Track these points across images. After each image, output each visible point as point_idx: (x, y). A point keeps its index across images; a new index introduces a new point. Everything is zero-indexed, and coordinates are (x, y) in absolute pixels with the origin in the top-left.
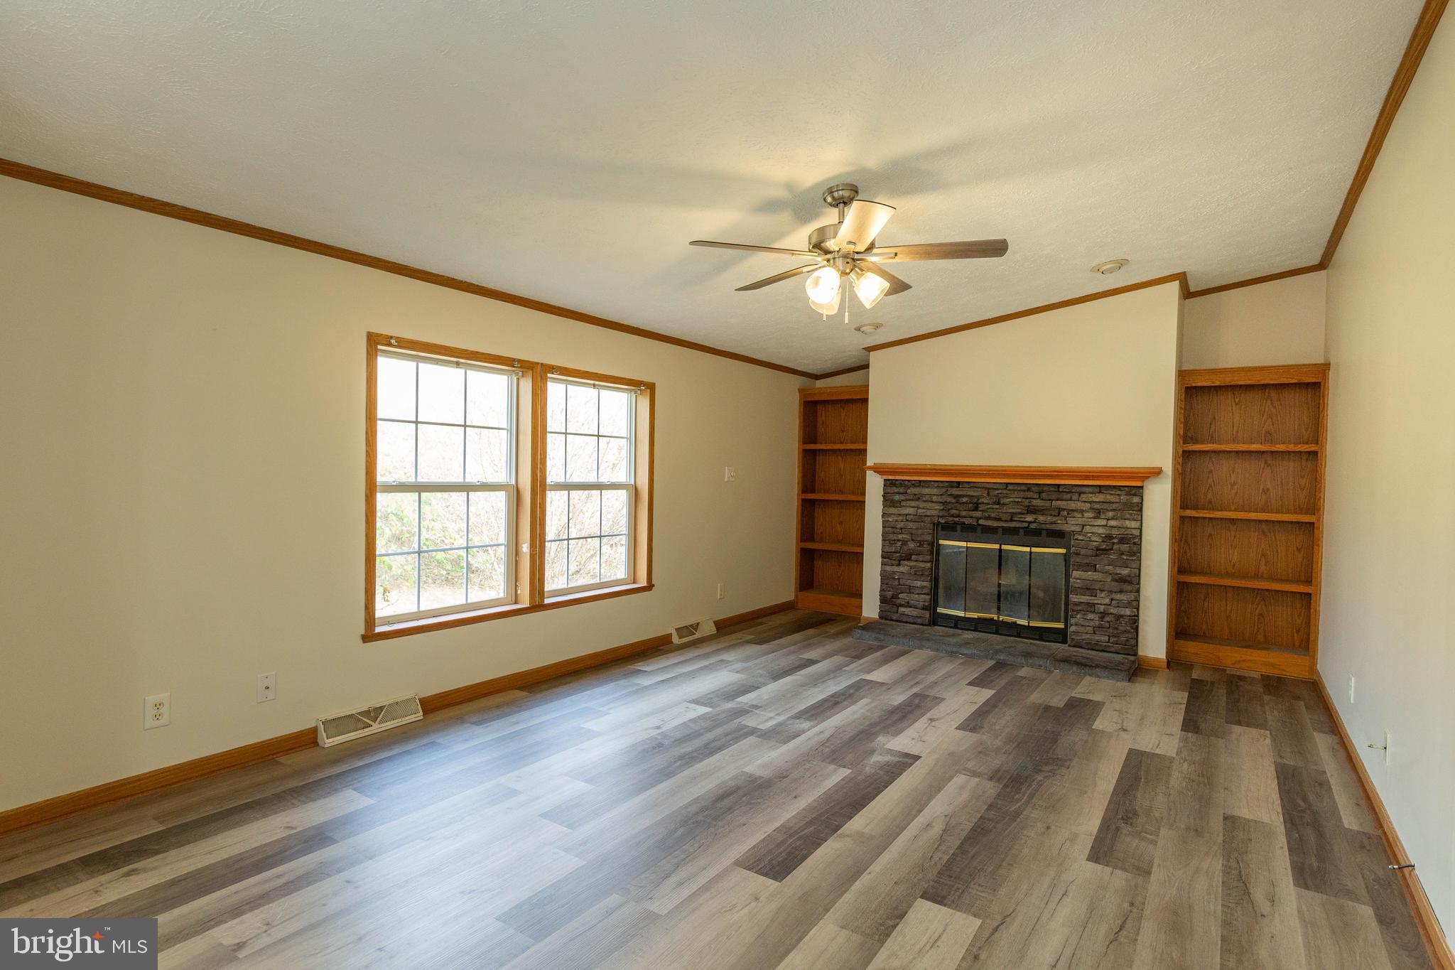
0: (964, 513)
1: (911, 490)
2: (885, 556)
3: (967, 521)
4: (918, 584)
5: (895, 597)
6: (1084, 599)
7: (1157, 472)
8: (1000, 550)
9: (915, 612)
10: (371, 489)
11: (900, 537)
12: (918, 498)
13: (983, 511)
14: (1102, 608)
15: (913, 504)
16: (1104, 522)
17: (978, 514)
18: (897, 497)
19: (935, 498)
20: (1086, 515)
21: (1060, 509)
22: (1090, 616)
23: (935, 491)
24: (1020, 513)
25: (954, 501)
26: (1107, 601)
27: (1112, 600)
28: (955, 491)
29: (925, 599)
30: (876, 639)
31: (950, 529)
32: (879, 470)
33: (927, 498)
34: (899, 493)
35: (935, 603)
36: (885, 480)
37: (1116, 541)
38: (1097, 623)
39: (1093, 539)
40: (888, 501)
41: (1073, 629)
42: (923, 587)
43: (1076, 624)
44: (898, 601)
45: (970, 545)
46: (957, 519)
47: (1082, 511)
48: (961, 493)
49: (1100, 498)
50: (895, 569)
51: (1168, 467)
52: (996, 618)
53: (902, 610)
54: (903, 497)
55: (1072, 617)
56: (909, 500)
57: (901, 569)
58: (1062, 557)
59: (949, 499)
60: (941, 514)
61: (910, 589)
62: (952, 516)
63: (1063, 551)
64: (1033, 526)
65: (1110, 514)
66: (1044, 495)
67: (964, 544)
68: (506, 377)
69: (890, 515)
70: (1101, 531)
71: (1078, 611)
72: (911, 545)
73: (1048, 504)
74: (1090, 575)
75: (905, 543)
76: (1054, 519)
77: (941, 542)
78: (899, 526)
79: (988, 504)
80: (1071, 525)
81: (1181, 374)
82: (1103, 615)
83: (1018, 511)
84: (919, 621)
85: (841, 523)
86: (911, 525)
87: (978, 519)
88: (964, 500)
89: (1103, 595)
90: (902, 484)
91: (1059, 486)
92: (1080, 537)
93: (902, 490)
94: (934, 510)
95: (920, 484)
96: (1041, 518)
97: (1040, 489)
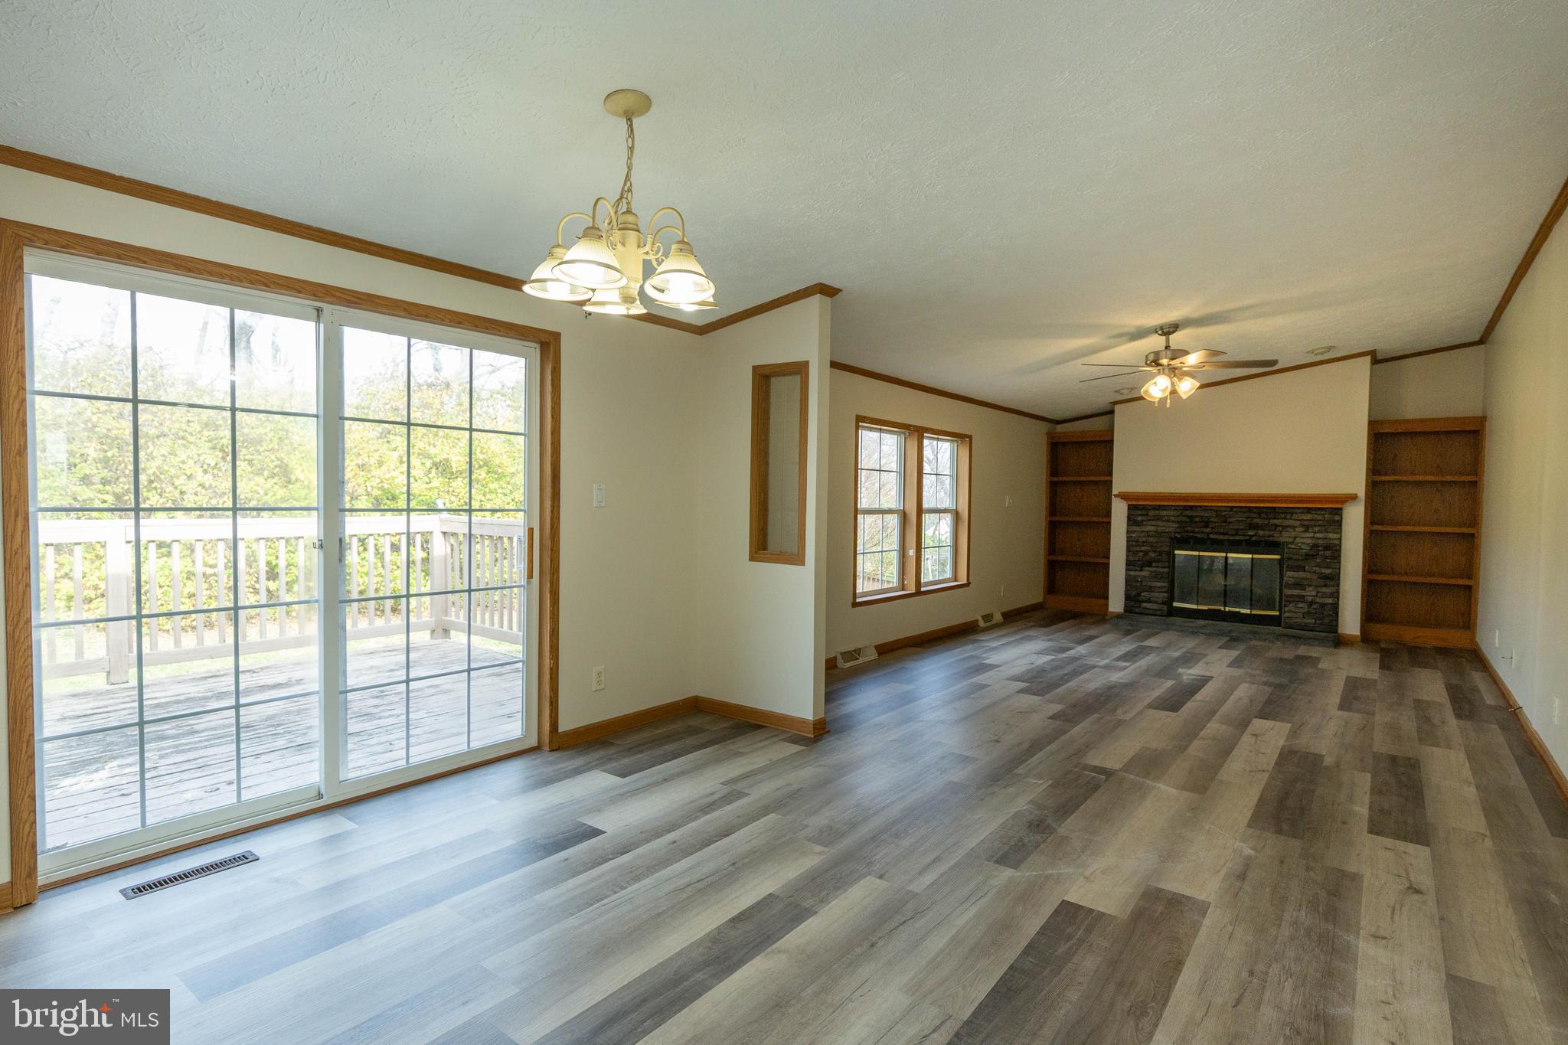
0: (1197, 530)
1: (1151, 513)
2: (1129, 564)
3: (1199, 536)
4: (1159, 584)
5: (1139, 595)
6: (1295, 592)
7: (1353, 498)
8: (1226, 557)
9: (1155, 607)
10: (856, 512)
11: (1143, 548)
12: (1158, 518)
13: (1212, 528)
14: (1310, 599)
15: (1153, 523)
16: (1312, 535)
17: (1208, 530)
18: (1140, 518)
19: (1172, 518)
20: (1297, 529)
21: (1276, 526)
22: (1301, 605)
23: (1172, 513)
24: (1243, 529)
25: (1188, 520)
26: (1314, 593)
27: (1318, 592)
28: (1189, 513)
29: (1162, 596)
30: (1131, 625)
31: (1184, 543)
32: (1124, 496)
33: (1166, 518)
34: (1141, 515)
35: (1172, 599)
36: (1129, 505)
37: (1321, 548)
38: (1306, 610)
39: (1303, 547)
40: (1132, 521)
41: (1287, 615)
42: (1162, 587)
43: (1289, 612)
44: (1141, 598)
45: (1202, 553)
46: (1191, 534)
47: (1294, 527)
48: (1195, 514)
49: (1309, 517)
50: (1138, 573)
51: (1361, 493)
52: (1223, 609)
53: (1144, 605)
54: (1145, 518)
55: (1286, 606)
56: (1150, 520)
57: (1143, 573)
58: (1276, 563)
59: (1184, 519)
60: (1178, 530)
61: (1151, 589)
62: (1187, 532)
63: (1277, 557)
64: (1254, 539)
65: (1317, 529)
66: (1263, 515)
67: (1196, 553)
68: (896, 436)
69: (1134, 532)
70: (1309, 541)
71: (1290, 602)
72: (1152, 555)
73: (1266, 522)
74: (1301, 574)
75: (1146, 553)
76: (1272, 533)
77: (1177, 552)
78: (1141, 540)
79: (1215, 522)
80: (1285, 537)
81: (1372, 424)
82: (1311, 604)
83: (1241, 527)
84: (1158, 613)
85: (1079, 540)
86: (1152, 539)
87: (1208, 534)
88: (1197, 519)
89: (1311, 588)
90: (1144, 507)
91: (1275, 508)
92: (1293, 546)
93: (1144, 512)
94: (1171, 528)
95: (1159, 508)
96: (1261, 533)
97: (1260, 511)
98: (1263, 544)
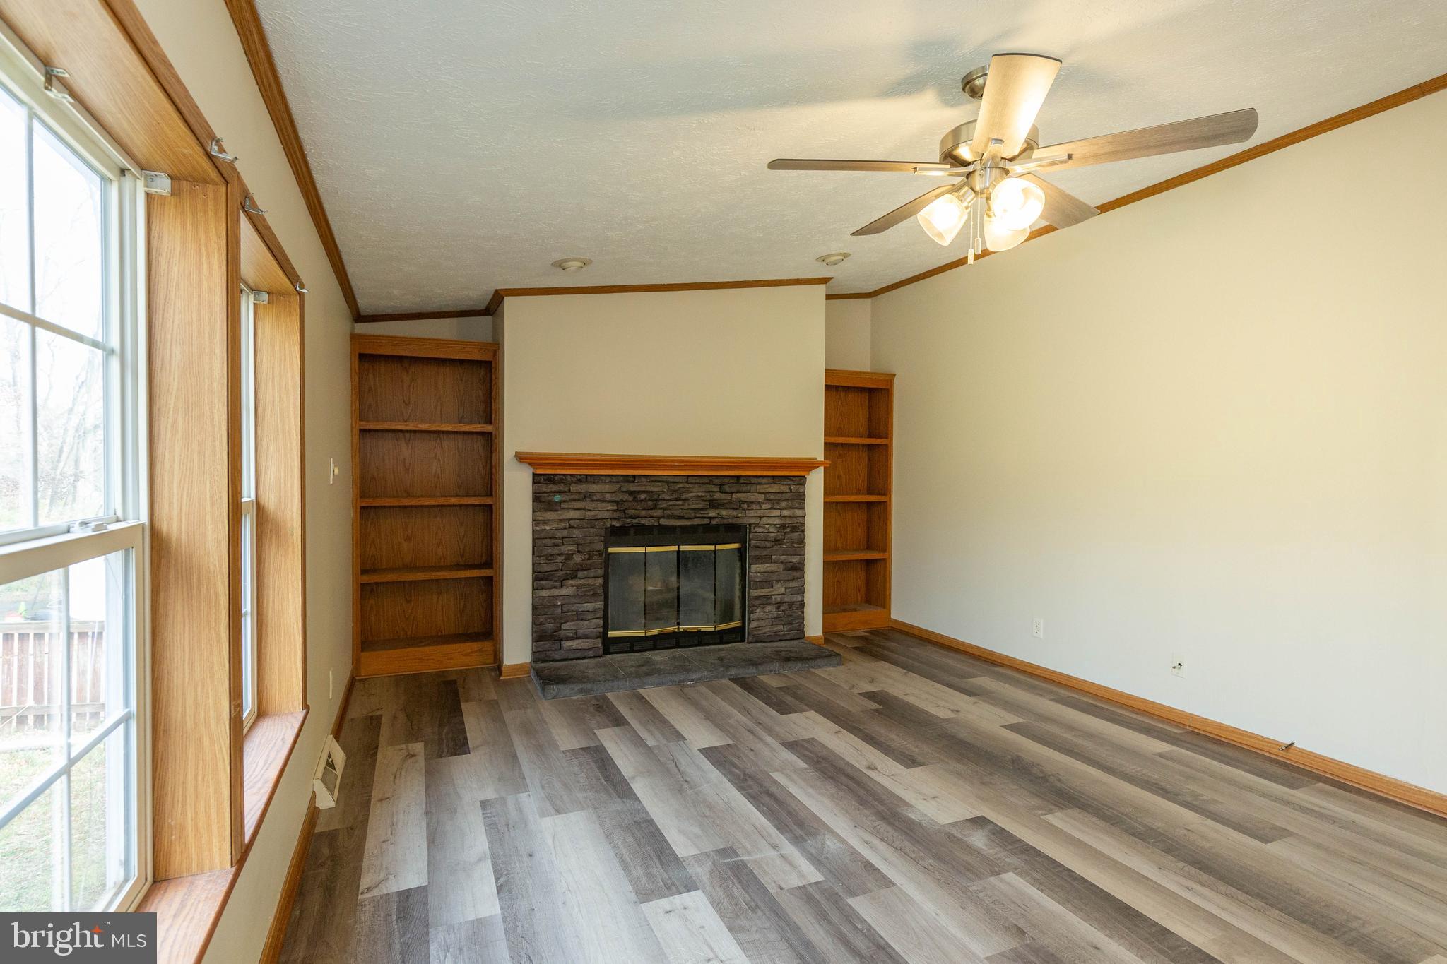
0: (643, 513)
1: (574, 488)
2: (539, 578)
3: (647, 522)
4: (590, 606)
5: (558, 629)
6: (764, 592)
7: (811, 465)
8: (678, 552)
9: (585, 644)
11: (564, 549)
12: (588, 496)
13: (664, 509)
14: (779, 598)
15: (578, 505)
16: (777, 513)
17: (658, 513)
18: (557, 498)
19: (608, 497)
20: (764, 506)
21: (742, 502)
22: (768, 608)
23: (607, 488)
24: (702, 509)
25: (630, 498)
26: (782, 590)
27: (786, 588)
28: (633, 487)
29: (595, 625)
31: (619, 534)
32: (521, 458)
33: (598, 497)
34: (559, 492)
35: (606, 627)
36: (534, 475)
37: (788, 530)
38: (775, 614)
39: (771, 530)
40: (540, 501)
41: (753, 625)
42: (595, 611)
43: (758, 619)
44: (562, 634)
45: (650, 549)
46: (637, 520)
47: (759, 503)
48: (639, 489)
49: (775, 488)
50: (556, 592)
51: (821, 458)
52: (676, 630)
53: (567, 644)
54: (565, 497)
55: (752, 612)
56: (574, 500)
57: (564, 591)
58: (736, 553)
59: (626, 497)
60: (616, 515)
61: (579, 616)
62: (631, 517)
63: (736, 546)
64: (714, 522)
65: (784, 504)
66: (727, 488)
67: (641, 550)
69: (546, 522)
70: (777, 521)
71: (757, 606)
72: (578, 558)
73: (728, 497)
74: (767, 566)
75: (569, 556)
76: (735, 513)
77: (611, 550)
78: (559, 535)
79: (668, 500)
80: (749, 517)
82: (779, 604)
83: (701, 506)
84: (591, 653)
85: (408, 539)
86: (576, 532)
87: (659, 518)
88: (642, 496)
89: (779, 585)
90: (563, 479)
91: (738, 477)
92: (760, 530)
93: (561, 487)
94: (605, 512)
95: (587, 479)
96: (724, 513)
97: (721, 482)
98: (722, 529)
